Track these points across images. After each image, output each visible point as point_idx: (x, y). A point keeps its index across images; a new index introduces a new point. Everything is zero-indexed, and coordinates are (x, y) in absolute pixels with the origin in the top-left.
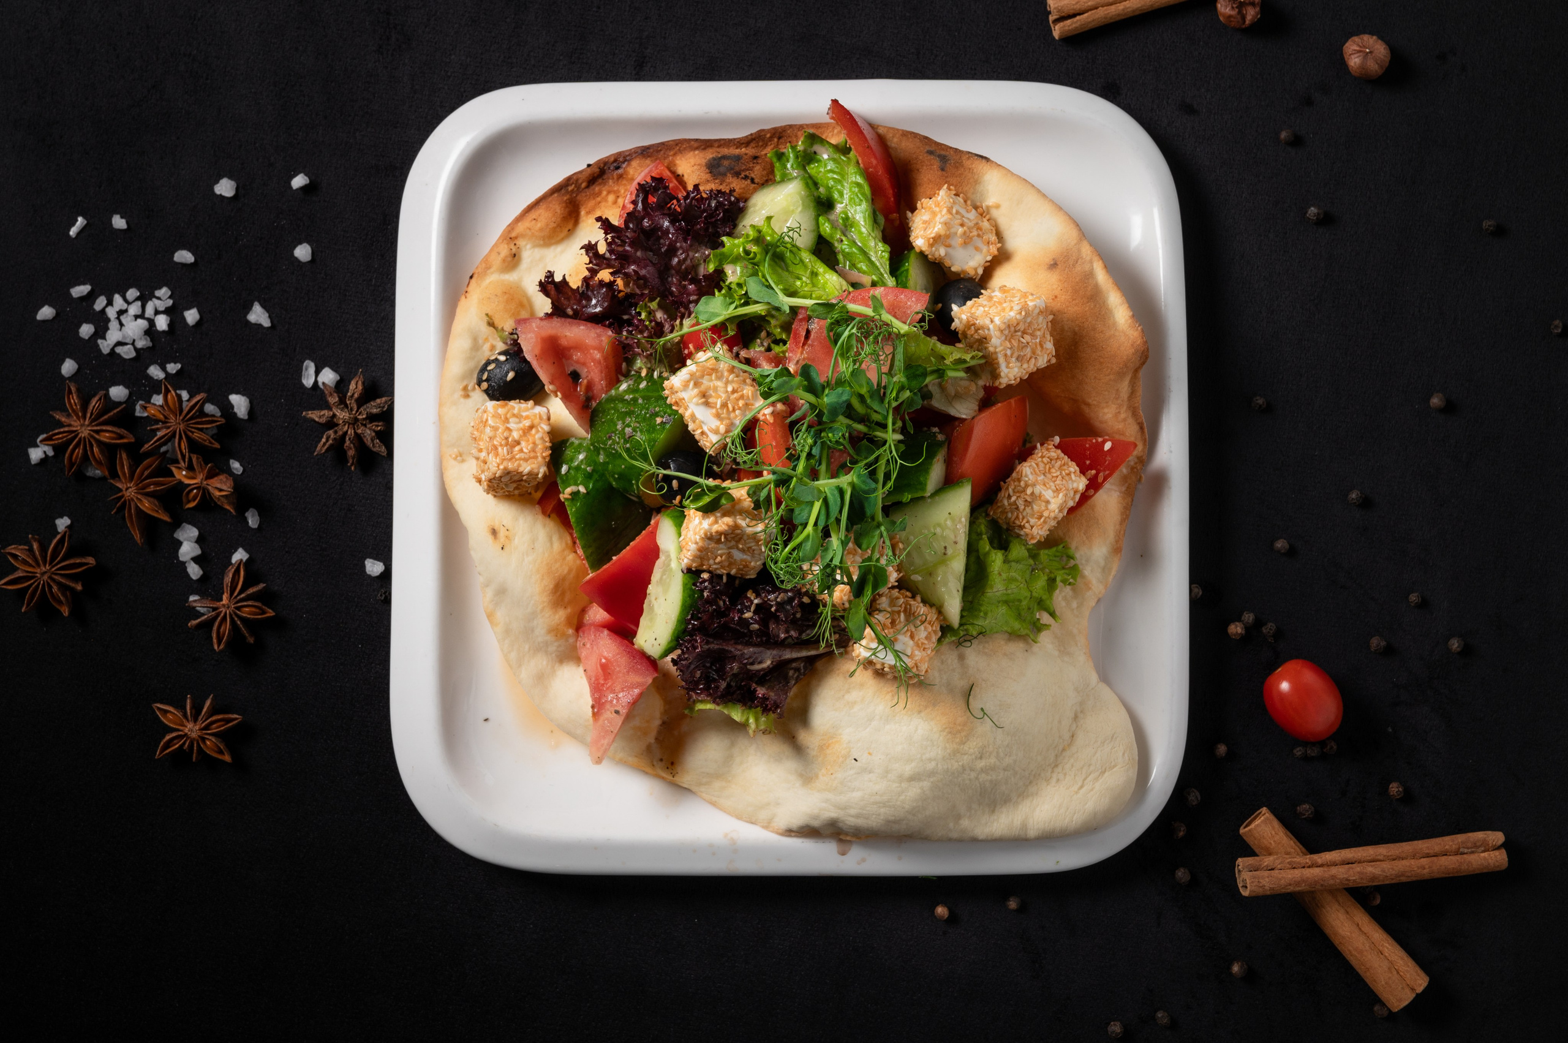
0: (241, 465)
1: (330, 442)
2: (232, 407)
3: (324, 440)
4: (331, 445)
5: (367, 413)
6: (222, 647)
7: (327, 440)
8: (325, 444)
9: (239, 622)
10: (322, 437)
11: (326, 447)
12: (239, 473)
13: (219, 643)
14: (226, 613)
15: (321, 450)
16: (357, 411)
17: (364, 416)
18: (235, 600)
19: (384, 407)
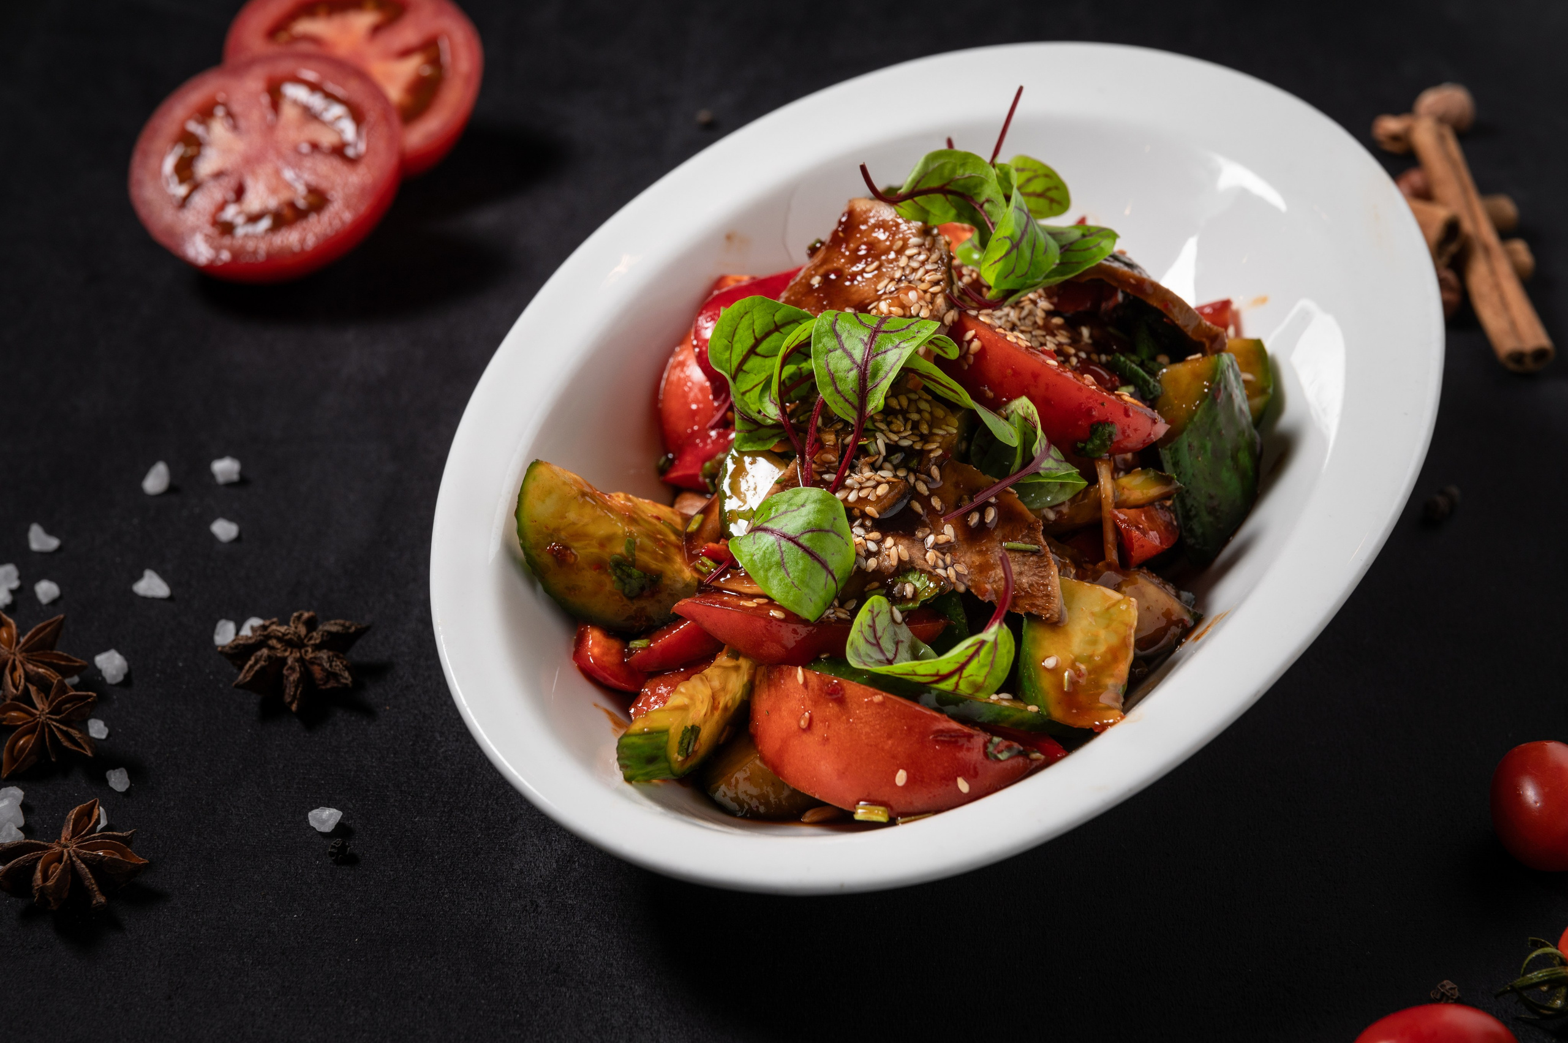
0: (106, 725)
1: (262, 663)
2: (99, 672)
3: (251, 662)
4: (262, 668)
5: (322, 635)
6: (50, 883)
7: (256, 662)
8: (251, 667)
9: (83, 866)
10: (249, 659)
11: (252, 673)
12: (104, 737)
13: (45, 878)
14: (62, 853)
15: (245, 677)
16: (306, 636)
17: (318, 641)
18: (80, 840)
19: (349, 628)
